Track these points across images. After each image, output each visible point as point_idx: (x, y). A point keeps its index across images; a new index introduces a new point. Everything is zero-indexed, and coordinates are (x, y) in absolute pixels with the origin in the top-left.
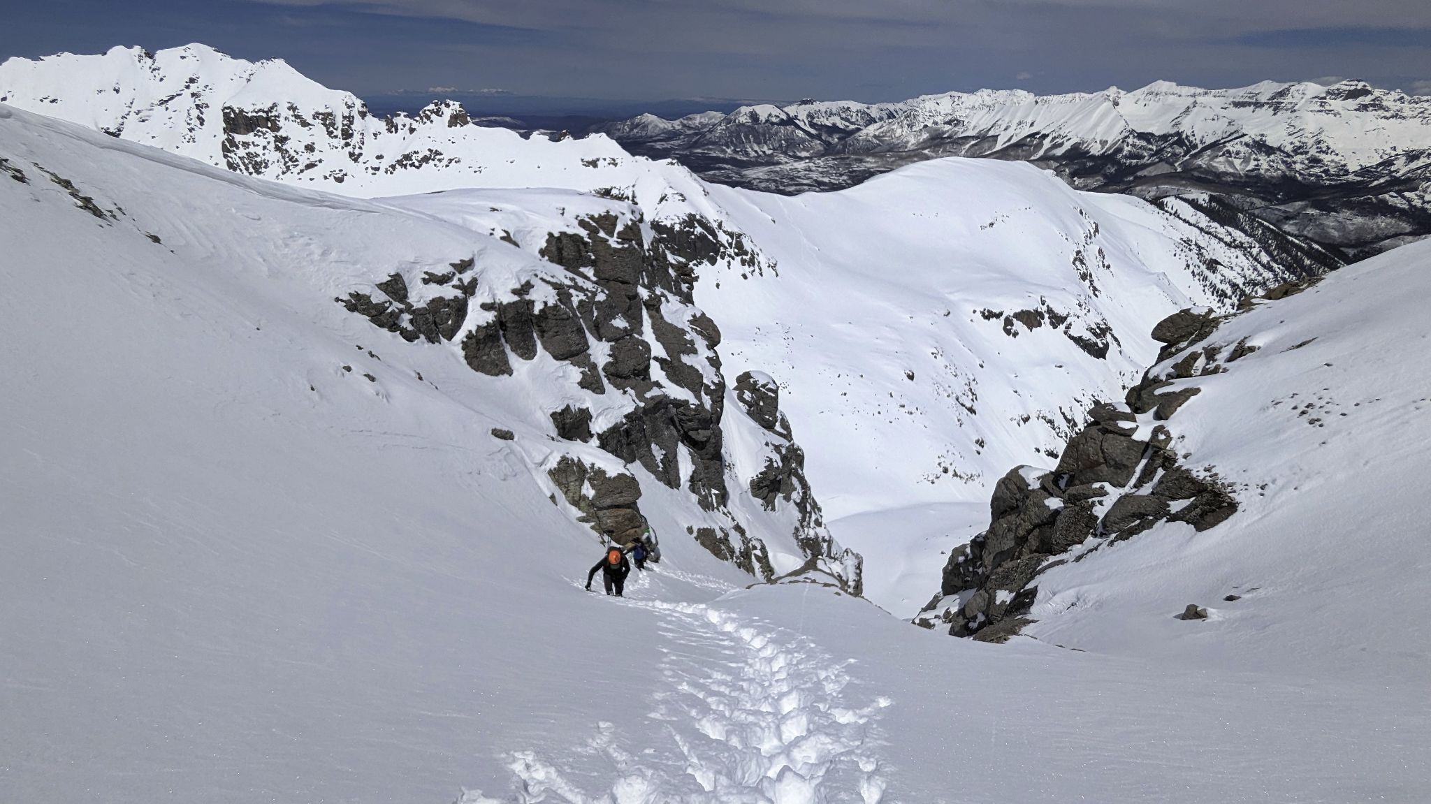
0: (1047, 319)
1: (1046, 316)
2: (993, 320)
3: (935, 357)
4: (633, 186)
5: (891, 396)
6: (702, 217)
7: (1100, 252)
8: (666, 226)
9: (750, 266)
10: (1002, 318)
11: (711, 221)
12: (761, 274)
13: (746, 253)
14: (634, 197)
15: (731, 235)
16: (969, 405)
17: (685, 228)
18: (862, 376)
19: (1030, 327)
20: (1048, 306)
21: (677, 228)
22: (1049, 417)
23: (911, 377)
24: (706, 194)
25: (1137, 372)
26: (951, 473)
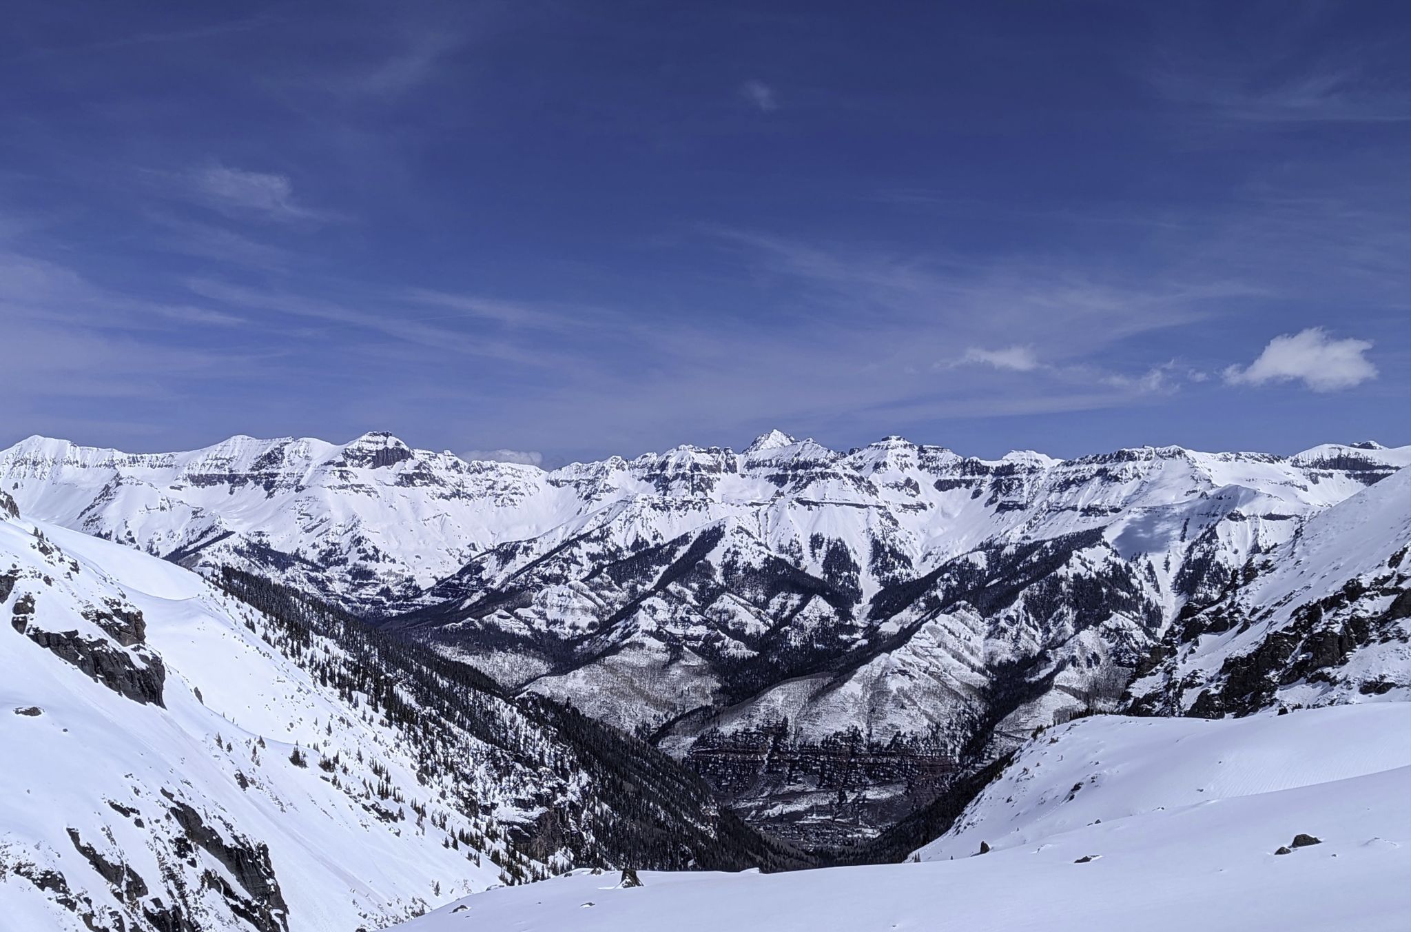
25: (261, 743)
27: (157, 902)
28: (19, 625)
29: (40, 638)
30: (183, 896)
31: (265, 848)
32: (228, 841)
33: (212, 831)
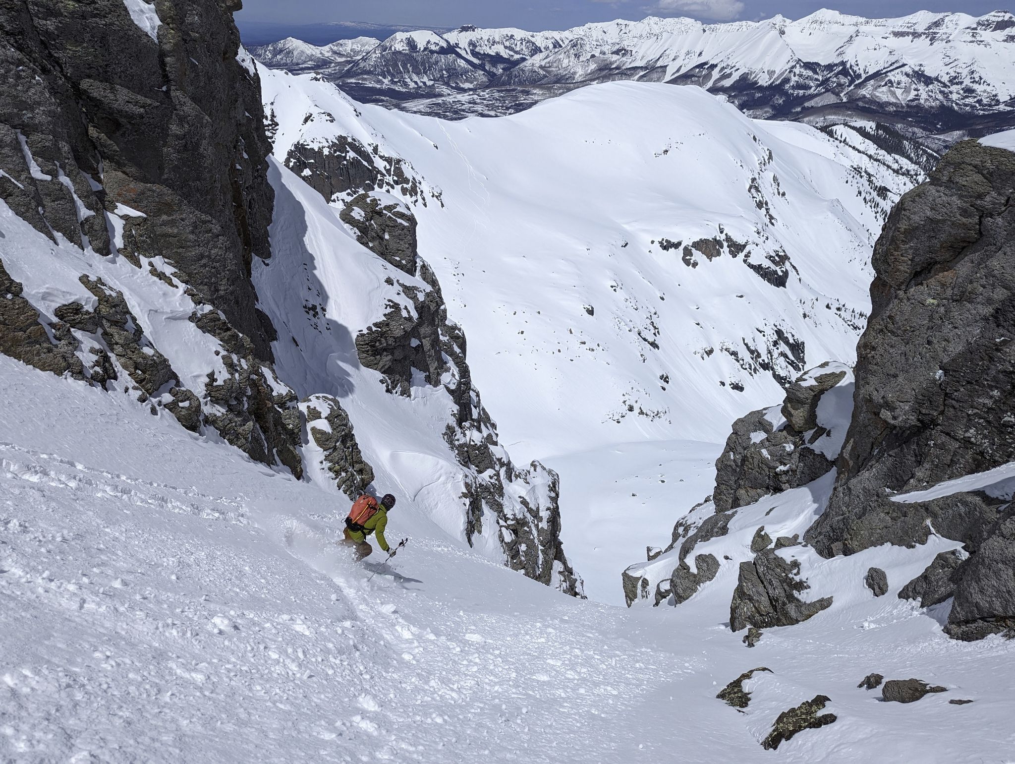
0: (726, 249)
1: (725, 244)
2: (672, 250)
3: (615, 290)
4: (272, 104)
5: (571, 332)
6: (354, 140)
7: (775, 179)
8: (313, 149)
9: (411, 196)
10: (681, 248)
11: (365, 144)
12: (425, 205)
13: (406, 181)
14: (273, 116)
15: (389, 160)
16: (651, 340)
17: (335, 152)
18: (539, 313)
19: (710, 257)
20: (726, 234)
21: (326, 152)
22: (732, 349)
23: (591, 312)
24: (358, 114)
25: (817, 300)
26: (636, 411)
27: (763, 360)
28: (745, 261)
29: (751, 266)
30: (771, 359)
31: (804, 343)
32: (791, 341)
33: (787, 338)
